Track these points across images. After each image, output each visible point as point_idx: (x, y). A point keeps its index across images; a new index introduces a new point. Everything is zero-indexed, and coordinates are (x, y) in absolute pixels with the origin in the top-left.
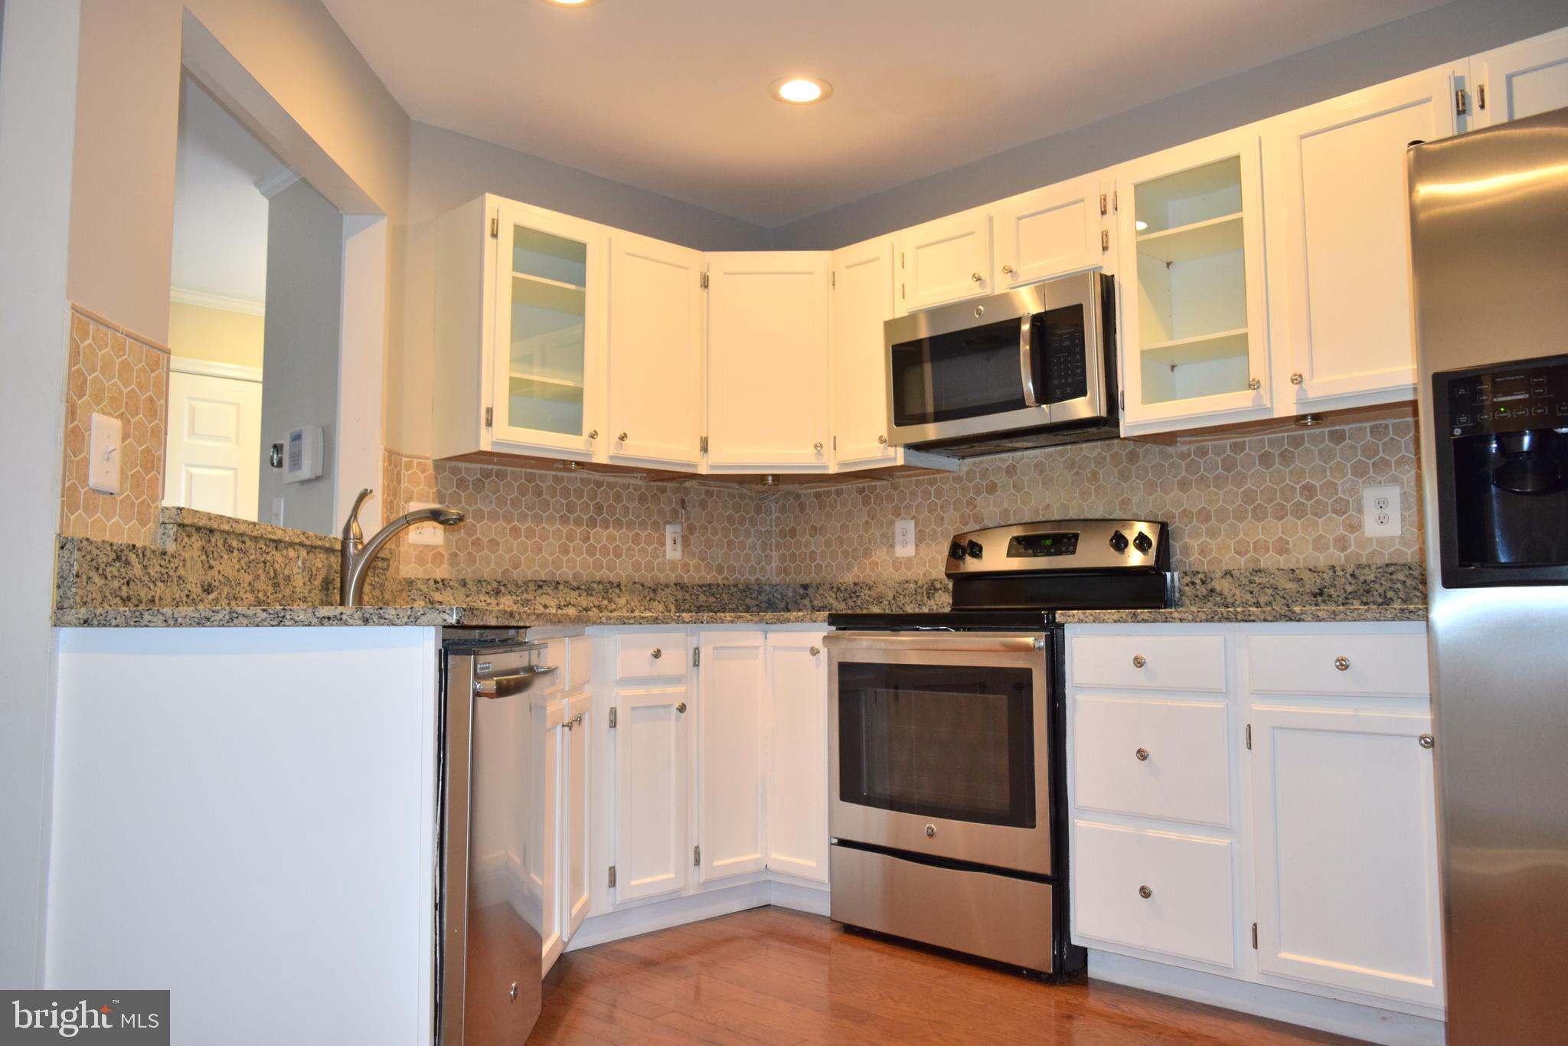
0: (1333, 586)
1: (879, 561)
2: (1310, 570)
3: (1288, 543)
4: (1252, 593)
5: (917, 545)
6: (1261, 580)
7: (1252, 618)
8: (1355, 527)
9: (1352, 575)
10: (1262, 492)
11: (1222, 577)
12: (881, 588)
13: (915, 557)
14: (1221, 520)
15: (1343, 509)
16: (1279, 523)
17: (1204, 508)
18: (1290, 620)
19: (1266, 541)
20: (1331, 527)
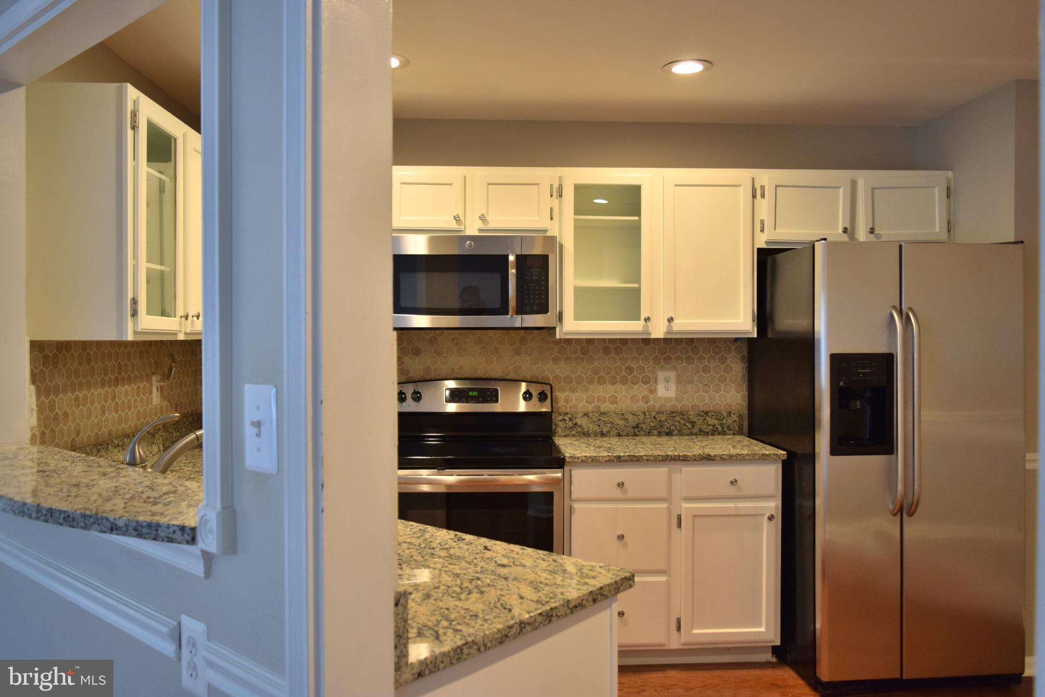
0: (644, 423)
2: (632, 414)
3: (617, 398)
4: (599, 426)
6: (605, 419)
8: (653, 391)
9: (654, 418)
10: (603, 368)
11: (582, 417)
14: (579, 383)
15: (648, 381)
16: (613, 387)
17: (568, 375)
19: (605, 396)
20: (640, 390)
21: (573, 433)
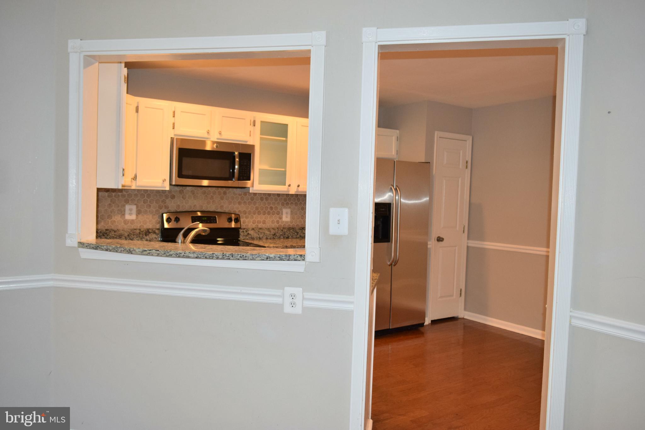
1: (116, 221)
3: (266, 221)
4: (258, 234)
5: (137, 215)
8: (281, 218)
9: (282, 230)
10: (260, 207)
11: (251, 230)
12: (122, 232)
13: (136, 220)
14: (249, 214)
15: (279, 213)
16: (264, 216)
19: (260, 220)
20: (275, 218)
21: (247, 238)
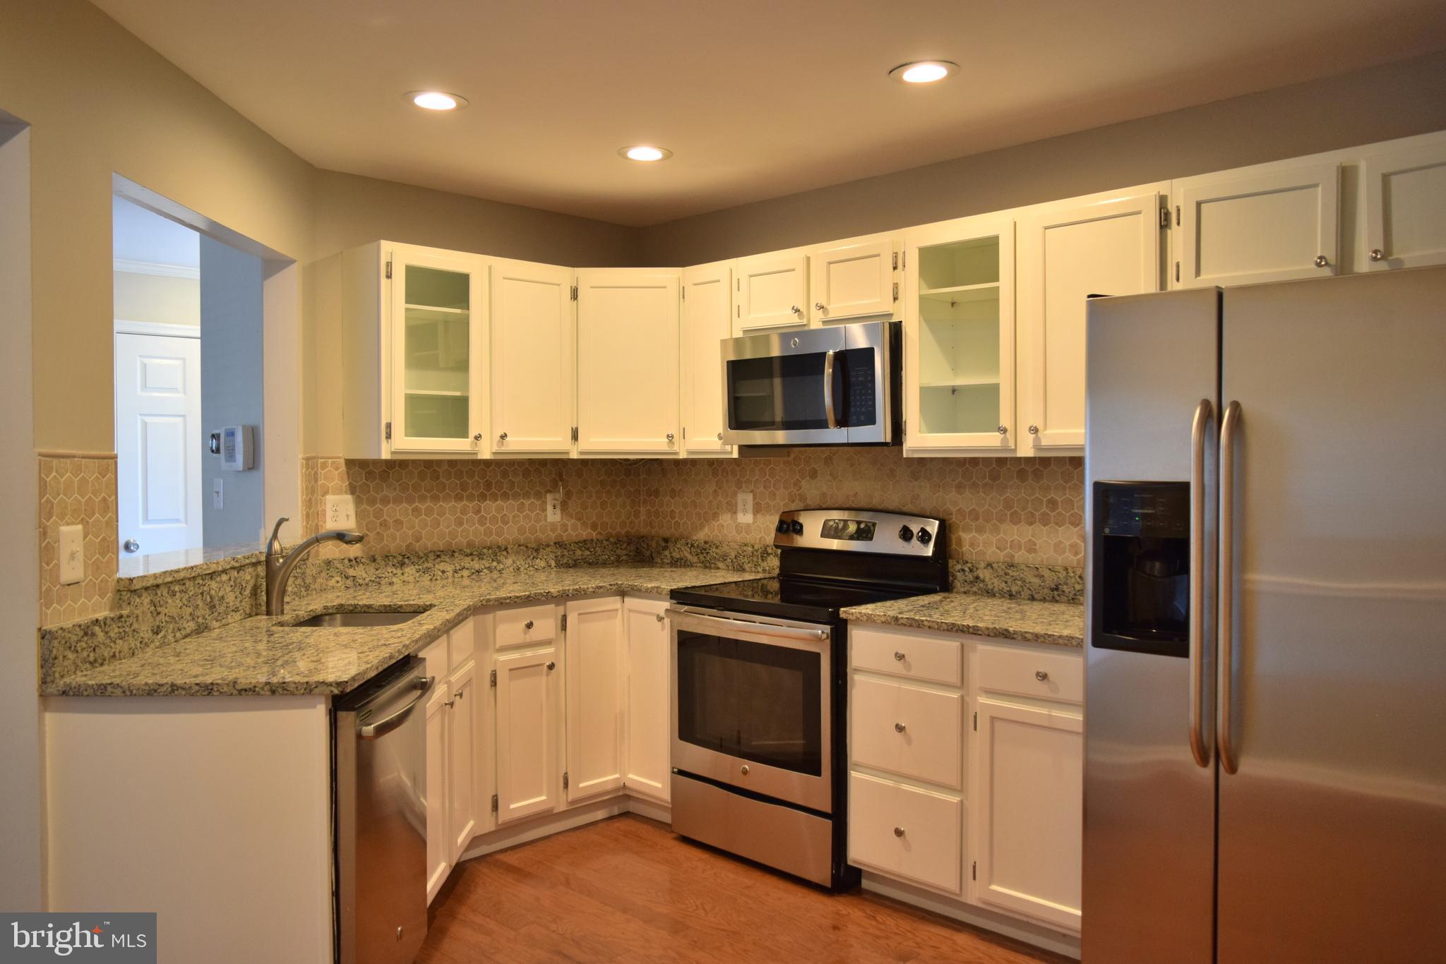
0: (1066, 584)
1: (725, 524)
2: (1050, 569)
3: (1036, 545)
4: (1006, 582)
5: (754, 514)
6: (1013, 574)
7: (980, 633)
10: (1018, 500)
11: (985, 568)
12: (725, 548)
13: (753, 524)
14: (987, 521)
15: (1077, 521)
16: (1030, 528)
17: (974, 509)
18: (1006, 637)
19: (1019, 541)
21: (975, 589)
